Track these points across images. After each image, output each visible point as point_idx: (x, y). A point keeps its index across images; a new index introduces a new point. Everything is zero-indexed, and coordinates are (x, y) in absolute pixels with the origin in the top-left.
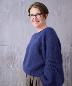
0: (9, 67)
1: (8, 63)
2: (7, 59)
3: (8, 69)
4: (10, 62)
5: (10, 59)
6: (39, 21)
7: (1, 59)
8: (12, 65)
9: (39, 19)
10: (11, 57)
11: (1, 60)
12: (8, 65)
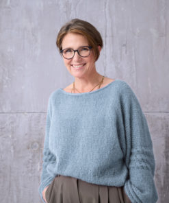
0: (32, 170)
1: (30, 157)
2: (28, 148)
3: (30, 175)
4: (34, 156)
5: (36, 149)
6: (85, 64)
7: (12, 147)
8: (39, 164)
9: (86, 59)
10: (38, 143)
11: (12, 151)
12: (29, 162)
